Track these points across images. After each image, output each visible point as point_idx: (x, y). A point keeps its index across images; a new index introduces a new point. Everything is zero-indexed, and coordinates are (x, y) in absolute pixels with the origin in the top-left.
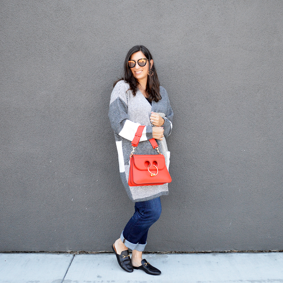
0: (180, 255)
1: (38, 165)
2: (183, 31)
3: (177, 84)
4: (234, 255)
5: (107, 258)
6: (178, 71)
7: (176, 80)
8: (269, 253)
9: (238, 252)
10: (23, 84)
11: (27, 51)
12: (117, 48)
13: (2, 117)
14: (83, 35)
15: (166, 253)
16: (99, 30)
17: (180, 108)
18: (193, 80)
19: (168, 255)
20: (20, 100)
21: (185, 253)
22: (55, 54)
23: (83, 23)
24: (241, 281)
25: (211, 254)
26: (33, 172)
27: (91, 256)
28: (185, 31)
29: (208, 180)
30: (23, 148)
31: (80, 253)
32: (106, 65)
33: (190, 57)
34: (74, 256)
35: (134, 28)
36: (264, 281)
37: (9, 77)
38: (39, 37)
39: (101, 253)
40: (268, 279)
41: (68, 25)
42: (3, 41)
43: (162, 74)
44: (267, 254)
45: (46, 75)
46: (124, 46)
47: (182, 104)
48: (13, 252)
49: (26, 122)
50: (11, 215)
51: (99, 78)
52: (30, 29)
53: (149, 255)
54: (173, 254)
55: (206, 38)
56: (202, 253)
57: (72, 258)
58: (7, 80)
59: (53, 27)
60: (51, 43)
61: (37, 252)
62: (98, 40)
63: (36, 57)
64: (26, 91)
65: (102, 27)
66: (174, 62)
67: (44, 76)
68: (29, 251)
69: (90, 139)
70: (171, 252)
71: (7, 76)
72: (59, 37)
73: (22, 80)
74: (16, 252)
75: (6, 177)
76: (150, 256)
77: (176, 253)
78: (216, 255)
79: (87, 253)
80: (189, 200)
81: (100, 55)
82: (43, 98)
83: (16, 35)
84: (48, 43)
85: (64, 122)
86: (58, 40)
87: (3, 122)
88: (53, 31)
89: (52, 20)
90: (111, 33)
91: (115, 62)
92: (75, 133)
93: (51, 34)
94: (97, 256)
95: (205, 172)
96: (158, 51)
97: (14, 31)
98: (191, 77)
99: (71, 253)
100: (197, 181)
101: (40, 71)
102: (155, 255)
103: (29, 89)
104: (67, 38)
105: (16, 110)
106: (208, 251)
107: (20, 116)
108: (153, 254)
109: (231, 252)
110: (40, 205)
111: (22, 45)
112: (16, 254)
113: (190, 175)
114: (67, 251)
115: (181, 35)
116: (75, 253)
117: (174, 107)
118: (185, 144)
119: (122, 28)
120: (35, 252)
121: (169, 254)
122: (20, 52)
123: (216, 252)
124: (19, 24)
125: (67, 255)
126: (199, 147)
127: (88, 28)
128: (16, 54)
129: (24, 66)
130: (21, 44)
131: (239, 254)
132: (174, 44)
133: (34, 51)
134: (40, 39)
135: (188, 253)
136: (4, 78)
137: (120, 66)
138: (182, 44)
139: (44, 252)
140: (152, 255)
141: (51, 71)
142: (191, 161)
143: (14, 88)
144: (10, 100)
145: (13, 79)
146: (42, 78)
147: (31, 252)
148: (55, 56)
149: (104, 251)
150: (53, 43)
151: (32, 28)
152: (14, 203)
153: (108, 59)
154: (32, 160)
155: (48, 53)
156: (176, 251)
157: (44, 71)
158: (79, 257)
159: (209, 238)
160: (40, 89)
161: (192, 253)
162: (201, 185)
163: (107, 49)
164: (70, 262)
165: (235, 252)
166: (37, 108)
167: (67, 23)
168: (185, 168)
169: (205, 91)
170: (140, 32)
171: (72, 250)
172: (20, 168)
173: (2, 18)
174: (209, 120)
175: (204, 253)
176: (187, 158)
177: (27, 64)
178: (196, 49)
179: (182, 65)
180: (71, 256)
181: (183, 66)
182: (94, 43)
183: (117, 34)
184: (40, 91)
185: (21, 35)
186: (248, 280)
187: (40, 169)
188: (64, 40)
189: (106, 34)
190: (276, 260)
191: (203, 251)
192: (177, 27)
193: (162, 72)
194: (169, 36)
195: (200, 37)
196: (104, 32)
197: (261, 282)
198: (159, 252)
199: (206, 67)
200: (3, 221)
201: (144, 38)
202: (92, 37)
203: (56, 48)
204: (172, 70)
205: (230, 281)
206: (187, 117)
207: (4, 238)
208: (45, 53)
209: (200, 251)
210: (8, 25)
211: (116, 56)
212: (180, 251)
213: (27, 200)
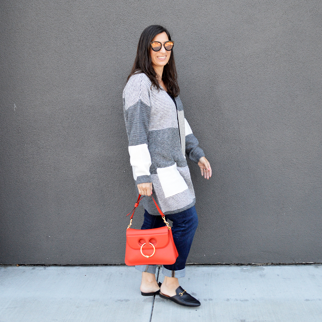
0: (278, 267)
1: (117, 170)
2: (281, 9)
3: (275, 72)
5: (196, 271)
6: (276, 57)
7: (274, 68)
10: (96, 78)
11: (99, 39)
12: (203, 32)
13: (73, 116)
14: (163, 17)
15: (261, 264)
16: (182, 11)
17: (278, 100)
18: (293, 68)
19: (264, 267)
20: (93, 96)
21: (283, 264)
22: (131, 42)
23: (163, 3)
25: (313, 266)
26: (112, 177)
28: (284, 9)
29: (311, 183)
30: (99, 151)
32: (192, 53)
33: (290, 40)
34: (159, 268)
35: (223, 8)
37: (80, 70)
38: (112, 22)
41: (145, 7)
42: (71, 28)
43: (257, 61)
45: (122, 67)
46: (212, 29)
47: (281, 95)
48: (91, 265)
49: (101, 121)
50: (88, 226)
51: (184, 68)
52: (102, 13)
53: (242, 267)
54: (270, 265)
55: (309, 16)
56: (302, 264)
58: (77, 74)
59: (128, 10)
60: (126, 29)
61: (118, 265)
62: (181, 23)
63: (110, 46)
64: (100, 86)
65: (186, 7)
66: (271, 46)
67: (120, 68)
68: (110, 263)
70: (267, 264)
71: (77, 70)
72: (135, 22)
73: (95, 73)
74: (95, 265)
75: (81, 183)
76: (245, 268)
77: (273, 264)
78: (319, 267)
80: (288, 206)
81: (184, 41)
82: (119, 93)
83: (86, 21)
84: (123, 29)
86: (135, 25)
87: (75, 122)
88: (129, 15)
89: (126, 2)
90: (196, 15)
91: (202, 49)
93: (126, 18)
95: (307, 173)
96: (252, 34)
97: (83, 16)
98: (291, 64)
100: (298, 184)
101: (115, 62)
102: (249, 267)
103: (103, 84)
104: (144, 22)
105: (89, 108)
106: (310, 263)
107: (94, 114)
108: (247, 265)
110: (120, 213)
111: (94, 33)
112: (95, 267)
113: (290, 178)
115: (279, 14)
117: (271, 99)
118: (284, 142)
119: (209, 8)
120: (115, 265)
121: (265, 266)
122: (92, 41)
123: (318, 263)
124: (88, 8)
126: (301, 145)
127: (168, 9)
128: (87, 44)
129: (96, 58)
130: (92, 31)
132: (270, 25)
133: (107, 39)
134: (114, 24)
135: (286, 265)
136: (75, 71)
137: (207, 53)
138: (281, 25)
139: (125, 264)
140: (245, 267)
141: (128, 62)
142: (292, 161)
143: (86, 83)
144: (82, 97)
145: (84, 72)
146: (118, 70)
147: (111, 265)
148: (132, 44)
149: (192, 263)
150: (129, 29)
151: (103, 12)
152: (91, 212)
153: (193, 45)
154: (109, 164)
155: (123, 40)
156: (273, 262)
157: (120, 62)
159: (311, 248)
160: (116, 83)
161: (291, 264)
162: (302, 189)
163: (191, 33)
166: (113, 106)
167: (144, 5)
168: (283, 169)
169: (308, 79)
170: (230, 11)
172: (96, 173)
173: (69, 2)
174: (313, 113)
175: (304, 264)
176: (286, 158)
177: (100, 55)
178: (296, 30)
179: (280, 49)
181: (281, 51)
182: (177, 27)
183: (203, 16)
184: (116, 86)
185: (91, 20)
187: (119, 174)
188: (142, 25)
189: (191, 16)
191: (304, 263)
192: (274, 5)
193: (257, 58)
194: (265, 16)
195: (302, 15)
196: (187, 13)
198: (254, 264)
199: (309, 52)
200: (80, 232)
201: (235, 18)
202: (174, 20)
203: (132, 35)
204: (269, 57)
206: (287, 110)
207: (82, 250)
208: (120, 41)
209: (300, 263)
210: (76, 10)
211: (203, 41)
212: (278, 262)
213: (106, 208)
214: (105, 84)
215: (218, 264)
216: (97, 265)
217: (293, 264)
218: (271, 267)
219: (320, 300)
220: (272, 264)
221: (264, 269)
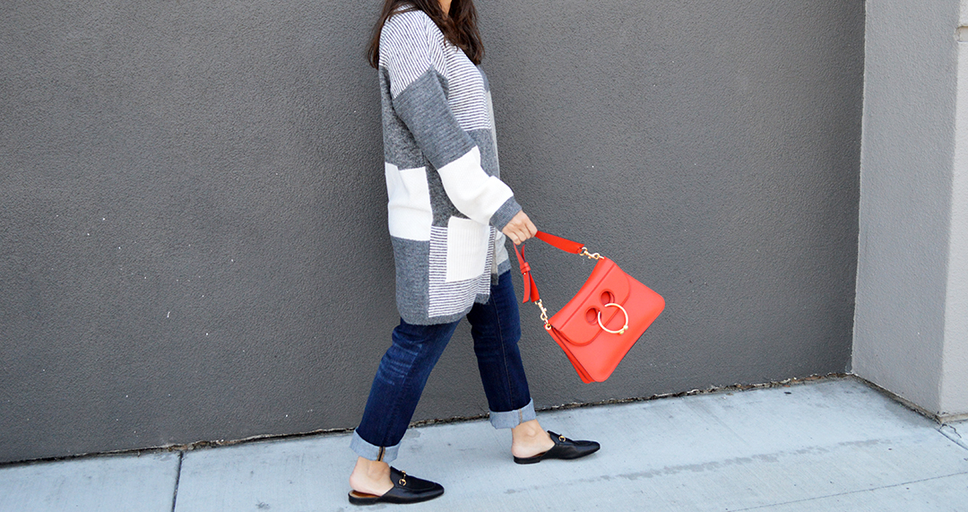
0: (449, 427)
1: (70, 231)
4: (575, 413)
5: (269, 452)
8: (652, 401)
9: (582, 406)
19: (419, 430)
20: (5, 57)
21: (460, 420)
24: (607, 478)
26: (57, 248)
27: (227, 451)
30: (23, 188)
31: (195, 448)
34: (181, 455)
36: (658, 473)
39: (250, 441)
40: (666, 468)
44: (647, 405)
49: (26, 117)
54: (431, 425)
57: (177, 463)
61: (81, 457)
64: (22, 31)
68: (59, 455)
69: (207, 156)
70: (425, 423)
77: (438, 422)
79: (214, 446)
85: (135, 113)
92: (168, 140)
94: (242, 450)
99: (171, 449)
109: (567, 407)
110: (81, 333)
114: (163, 447)
116: (181, 449)
120: (73, 458)
121: (422, 426)
125: (164, 456)
131: (585, 411)
135: (466, 420)
139: (98, 453)
147: (62, 459)
149: (259, 437)
154: (50, 218)
156: (439, 417)
158: (195, 458)
160: (63, 25)
161: (477, 419)
164: (175, 473)
165: (577, 407)
171: (175, 441)
180: (175, 457)
184: (62, 32)
186: (621, 475)
187: (75, 240)
190: (671, 417)
197: (652, 476)
205: (582, 480)
212: (447, 417)
213: (45, 325)
214: (36, 29)
215: (319, 433)
216: (27, 462)
217: (481, 417)
218: (434, 428)
219: (536, 488)
220: (436, 421)
221: (420, 434)
